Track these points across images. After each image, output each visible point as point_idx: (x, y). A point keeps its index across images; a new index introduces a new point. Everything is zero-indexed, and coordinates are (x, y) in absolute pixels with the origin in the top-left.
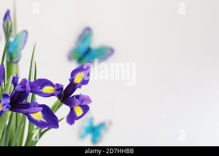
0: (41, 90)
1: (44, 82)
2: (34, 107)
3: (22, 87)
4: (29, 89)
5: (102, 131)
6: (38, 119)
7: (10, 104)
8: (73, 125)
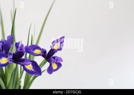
0: (33, 52)
1: (35, 47)
3: (20, 49)
6: (30, 69)
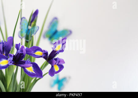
0: (34, 53)
2: (27, 63)
4: (25, 52)
5: (64, 83)
6: (30, 72)
7: (13, 60)
8: (53, 77)
